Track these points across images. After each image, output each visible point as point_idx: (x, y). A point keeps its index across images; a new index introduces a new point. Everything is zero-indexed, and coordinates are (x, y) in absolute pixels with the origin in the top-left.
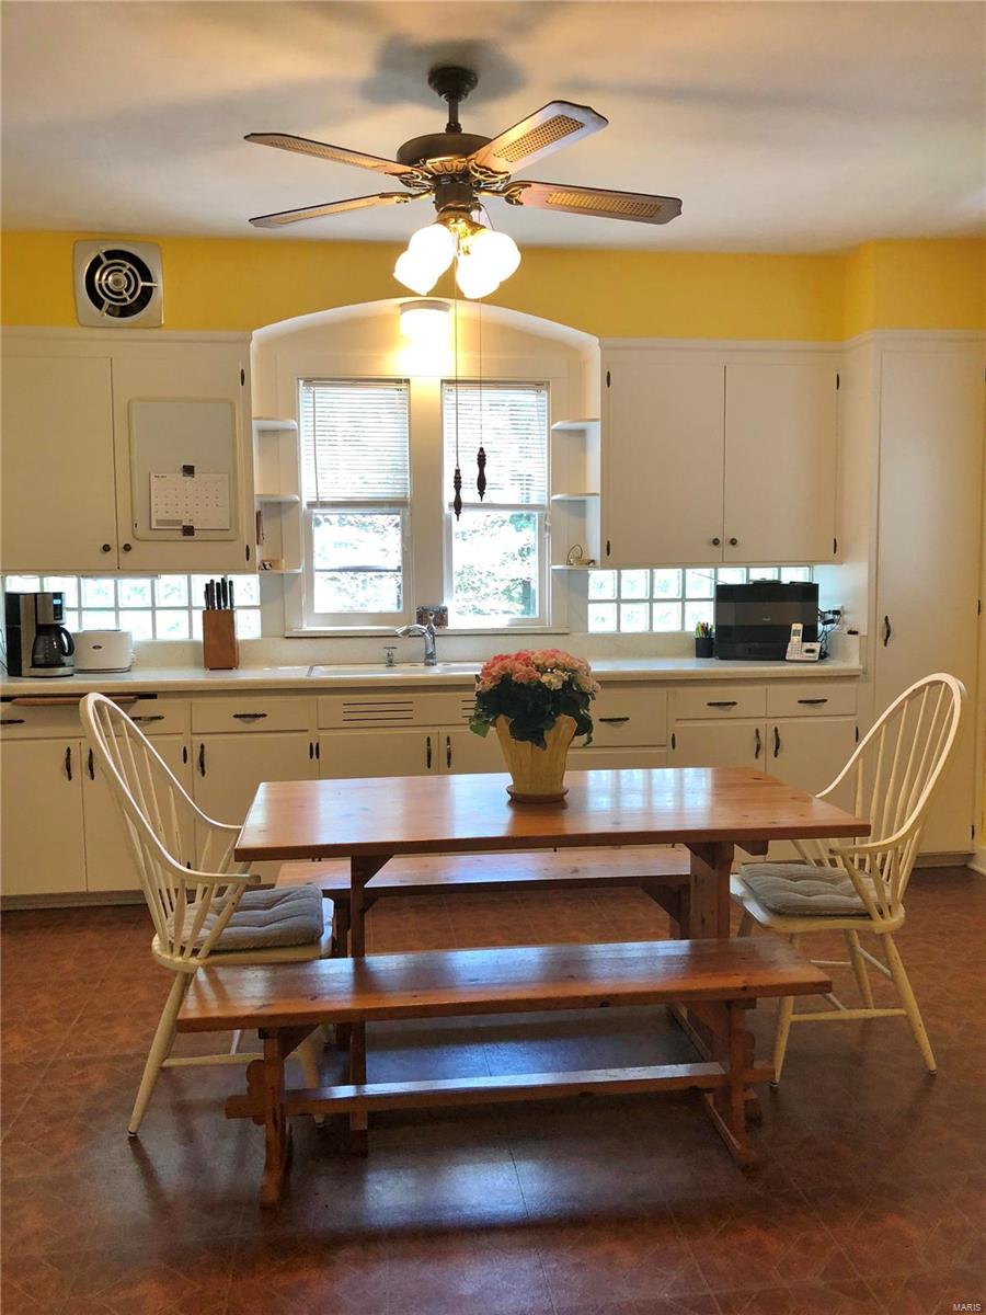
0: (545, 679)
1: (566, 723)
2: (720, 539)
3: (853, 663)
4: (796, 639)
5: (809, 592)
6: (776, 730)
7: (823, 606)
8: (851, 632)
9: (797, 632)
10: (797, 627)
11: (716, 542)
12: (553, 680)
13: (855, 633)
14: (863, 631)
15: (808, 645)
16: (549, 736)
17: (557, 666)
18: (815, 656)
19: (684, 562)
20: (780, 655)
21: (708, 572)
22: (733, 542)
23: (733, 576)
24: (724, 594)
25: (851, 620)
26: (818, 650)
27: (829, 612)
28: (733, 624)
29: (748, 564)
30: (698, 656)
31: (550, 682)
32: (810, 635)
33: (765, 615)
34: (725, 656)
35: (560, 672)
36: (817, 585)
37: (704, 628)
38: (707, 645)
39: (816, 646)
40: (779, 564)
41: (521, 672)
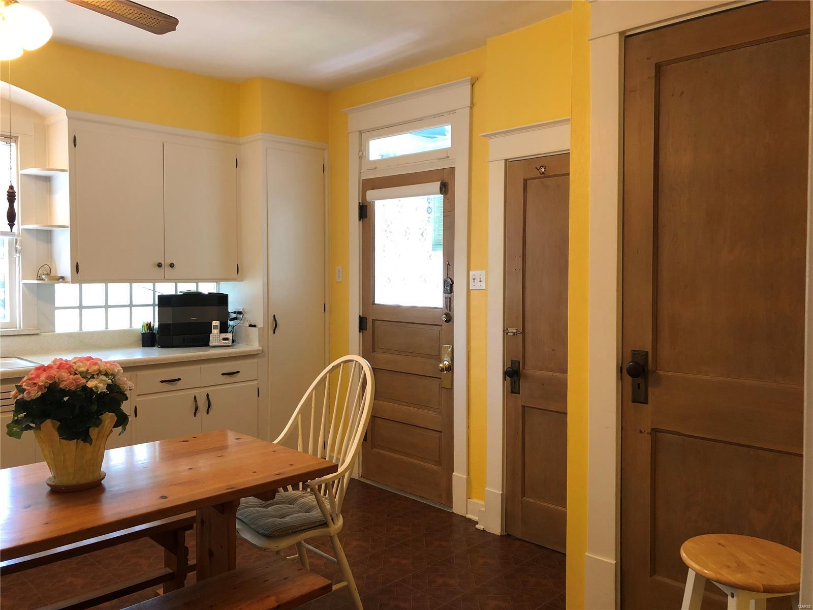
0: (91, 384)
1: (109, 418)
2: (163, 264)
3: (254, 345)
4: (215, 332)
5: (222, 299)
6: (208, 395)
7: (231, 308)
8: (251, 326)
9: (216, 327)
10: (216, 323)
11: (160, 265)
12: (98, 384)
13: (254, 326)
14: (260, 324)
15: (224, 335)
16: (93, 432)
17: (99, 372)
18: (229, 343)
19: (131, 279)
20: (205, 343)
21: (150, 285)
22: (172, 265)
23: (168, 289)
24: (164, 302)
25: (250, 318)
26: (231, 338)
27: (235, 313)
28: (171, 322)
29: (176, 281)
30: (143, 346)
31: (96, 387)
32: (224, 329)
33: (194, 316)
34: (164, 346)
35: (104, 378)
36: (227, 296)
37: (149, 326)
38: (149, 338)
39: (229, 336)
40: (197, 280)
41: (67, 381)
